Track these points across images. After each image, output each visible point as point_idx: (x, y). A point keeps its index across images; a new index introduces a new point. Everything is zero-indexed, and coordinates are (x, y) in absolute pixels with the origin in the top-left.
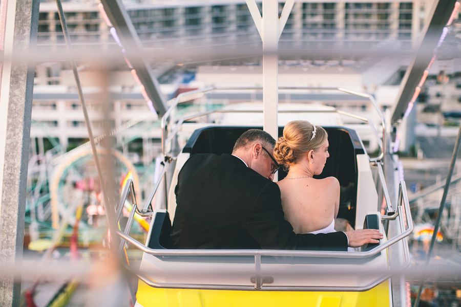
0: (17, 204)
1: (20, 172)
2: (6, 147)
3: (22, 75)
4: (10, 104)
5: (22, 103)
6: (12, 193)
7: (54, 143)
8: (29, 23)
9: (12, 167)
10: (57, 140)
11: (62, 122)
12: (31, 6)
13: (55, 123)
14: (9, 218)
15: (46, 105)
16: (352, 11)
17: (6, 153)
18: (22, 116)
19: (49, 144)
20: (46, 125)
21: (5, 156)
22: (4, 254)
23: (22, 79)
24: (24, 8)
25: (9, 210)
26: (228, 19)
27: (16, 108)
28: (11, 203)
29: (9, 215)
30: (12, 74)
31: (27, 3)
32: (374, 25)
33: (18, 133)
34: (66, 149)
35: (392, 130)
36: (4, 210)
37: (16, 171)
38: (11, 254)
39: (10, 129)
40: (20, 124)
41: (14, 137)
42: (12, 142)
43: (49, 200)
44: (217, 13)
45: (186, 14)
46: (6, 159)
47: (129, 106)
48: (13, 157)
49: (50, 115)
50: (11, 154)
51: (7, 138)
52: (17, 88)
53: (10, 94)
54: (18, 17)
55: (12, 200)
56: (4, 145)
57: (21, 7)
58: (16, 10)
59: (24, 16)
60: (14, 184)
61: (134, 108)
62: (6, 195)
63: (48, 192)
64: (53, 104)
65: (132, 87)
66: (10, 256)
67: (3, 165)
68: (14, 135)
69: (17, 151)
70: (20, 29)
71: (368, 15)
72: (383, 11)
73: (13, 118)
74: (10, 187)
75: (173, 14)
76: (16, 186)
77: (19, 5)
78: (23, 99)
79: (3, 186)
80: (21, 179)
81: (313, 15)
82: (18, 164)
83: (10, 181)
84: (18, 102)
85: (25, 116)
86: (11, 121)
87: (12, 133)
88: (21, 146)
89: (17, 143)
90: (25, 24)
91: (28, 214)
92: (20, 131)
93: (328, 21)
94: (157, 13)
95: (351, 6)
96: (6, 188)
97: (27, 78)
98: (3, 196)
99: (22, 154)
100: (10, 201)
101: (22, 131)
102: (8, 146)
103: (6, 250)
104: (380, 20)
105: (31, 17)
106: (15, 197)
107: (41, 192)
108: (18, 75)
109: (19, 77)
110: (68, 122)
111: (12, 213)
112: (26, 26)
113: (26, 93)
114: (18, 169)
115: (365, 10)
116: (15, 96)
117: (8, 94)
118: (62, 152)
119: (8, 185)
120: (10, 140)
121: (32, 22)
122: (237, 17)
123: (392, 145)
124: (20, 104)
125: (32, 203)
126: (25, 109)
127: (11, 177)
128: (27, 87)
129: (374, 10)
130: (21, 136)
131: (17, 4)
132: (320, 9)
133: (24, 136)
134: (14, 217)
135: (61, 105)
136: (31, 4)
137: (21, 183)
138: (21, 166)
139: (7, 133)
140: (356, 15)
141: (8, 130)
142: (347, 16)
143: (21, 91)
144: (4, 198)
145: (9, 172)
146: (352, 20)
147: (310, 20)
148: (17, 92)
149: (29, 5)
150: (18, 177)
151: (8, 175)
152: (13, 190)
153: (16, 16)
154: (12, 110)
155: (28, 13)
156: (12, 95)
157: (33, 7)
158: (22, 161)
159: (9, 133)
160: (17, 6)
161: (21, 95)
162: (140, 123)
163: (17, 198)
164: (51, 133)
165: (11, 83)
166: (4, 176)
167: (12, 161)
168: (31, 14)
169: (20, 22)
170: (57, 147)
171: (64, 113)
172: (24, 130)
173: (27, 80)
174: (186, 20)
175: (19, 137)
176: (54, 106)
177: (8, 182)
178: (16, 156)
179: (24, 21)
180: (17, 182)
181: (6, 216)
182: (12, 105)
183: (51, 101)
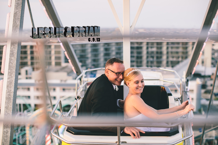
0: (12, 108)
1: (13, 94)
2: (7, 83)
3: (15, 51)
4: (9, 64)
5: (15, 63)
6: (10, 104)
7: (28, 106)
8: (18, 28)
9: (10, 92)
10: (30, 105)
11: (32, 97)
12: (20, 20)
13: (29, 97)
14: (8, 115)
15: (25, 89)
16: (170, 46)
17: (7, 85)
18: (15, 69)
19: (26, 107)
20: (24, 98)
21: (7, 87)
22: (6, 131)
23: (15, 52)
24: (17, 21)
25: (8, 111)
26: (111, 49)
27: (12, 65)
28: (9, 108)
29: (8, 113)
30: (11, 50)
31: (18, 19)
32: (181, 52)
33: (13, 77)
34: (33, 109)
35: (186, 81)
36: (6, 111)
37: (11, 93)
38: (8, 131)
39: (9, 74)
40: (14, 72)
41: (11, 78)
42: (10, 81)
43: (25, 134)
44: (106, 46)
45: (91, 47)
46: (7, 88)
47: (64, 90)
48: (10, 87)
49: (26, 93)
50: (10, 86)
51: (8, 79)
52: (13, 56)
53: (10, 59)
54: (14, 25)
55: (9, 106)
56: (6, 82)
57: (15, 21)
58: (13, 22)
59: (17, 25)
60: (10, 99)
61: (67, 91)
62: (7, 104)
63: (25, 130)
64: (28, 88)
65: (65, 81)
66: (8, 132)
67: (6, 91)
68: (11, 77)
69: (12, 84)
70: (15, 30)
71: (178, 48)
72: (184, 46)
73: (11, 70)
74: (9, 100)
75: (85, 47)
76: (11, 100)
77: (14, 20)
78: (16, 61)
79: (6, 100)
80: (14, 97)
81: (151, 47)
82: (13, 90)
83: (9, 98)
84: (13, 63)
85: (16, 69)
86: (10, 71)
87: (10, 77)
88: (14, 82)
89: (12, 81)
90: (17, 28)
91: (15, 140)
92: (14, 76)
93: (159, 51)
94: (78, 46)
95: (170, 44)
96: (7, 101)
97: (18, 52)
98: (5, 105)
99: (15, 86)
100: (8, 107)
101: (15, 76)
102: (8, 82)
103: (6, 129)
104: (183, 50)
105: (19, 25)
106: (11, 105)
107: (21, 130)
108: (13, 50)
109: (14, 51)
110: (35, 97)
111: (9, 112)
112: (17, 29)
113: (17, 59)
114: (12, 93)
115: (176, 45)
116: (12, 60)
117: (9, 59)
118: (32, 111)
119: (8, 100)
120: (9, 79)
121: (20, 27)
122: (116, 48)
123: (186, 87)
124: (14, 63)
125: (17, 135)
126: (16, 66)
127: (9, 96)
128: (17, 56)
129: (180, 45)
130: (14, 78)
131: (14, 19)
132: (155, 45)
133: (15, 78)
134: (10, 114)
135: (32, 88)
136: (20, 19)
137: (14, 99)
138: (14, 91)
139: (8, 76)
140: (172, 48)
141: (8, 75)
142: (168, 48)
143: (14, 58)
144: (6, 106)
145: (9, 94)
146: (170, 50)
147: (150, 50)
148: (13, 58)
149: (19, 20)
150: (12, 96)
151: (8, 95)
152: (10, 102)
153: (13, 24)
154: (10, 66)
155: (18, 23)
156: (10, 60)
157: (21, 21)
158: (14, 89)
159: (9, 76)
160: (13, 20)
161: (15, 59)
162: (69, 98)
163: (12, 106)
164: (27, 102)
165: (10, 54)
166: (6, 96)
167: (10, 89)
168: (20, 24)
169: (15, 27)
170: (30, 109)
171: (33, 93)
172: (15, 75)
173: (17, 53)
174: (92, 50)
175: (13, 78)
176: (29, 89)
177: (8, 98)
178: (12, 87)
179: (17, 27)
180: (12, 99)
181: (6, 113)
182: (10, 64)
183: (27, 87)
